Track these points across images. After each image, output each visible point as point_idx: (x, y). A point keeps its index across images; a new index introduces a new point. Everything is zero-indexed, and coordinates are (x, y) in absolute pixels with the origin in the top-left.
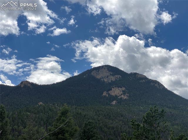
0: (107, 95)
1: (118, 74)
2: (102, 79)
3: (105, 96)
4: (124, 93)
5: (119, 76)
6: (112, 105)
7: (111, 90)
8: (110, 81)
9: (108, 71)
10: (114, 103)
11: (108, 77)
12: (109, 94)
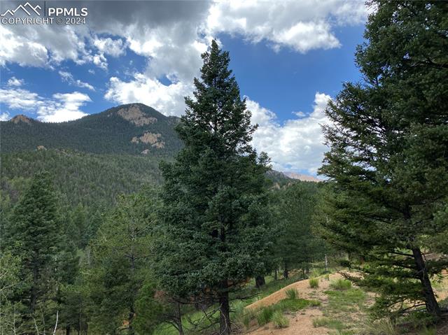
0: (138, 142)
1: (153, 117)
2: (132, 121)
3: (135, 143)
4: (159, 140)
5: (154, 119)
6: (142, 155)
7: (143, 135)
8: (142, 125)
9: (140, 112)
10: (146, 152)
11: (139, 119)
12: (140, 141)
